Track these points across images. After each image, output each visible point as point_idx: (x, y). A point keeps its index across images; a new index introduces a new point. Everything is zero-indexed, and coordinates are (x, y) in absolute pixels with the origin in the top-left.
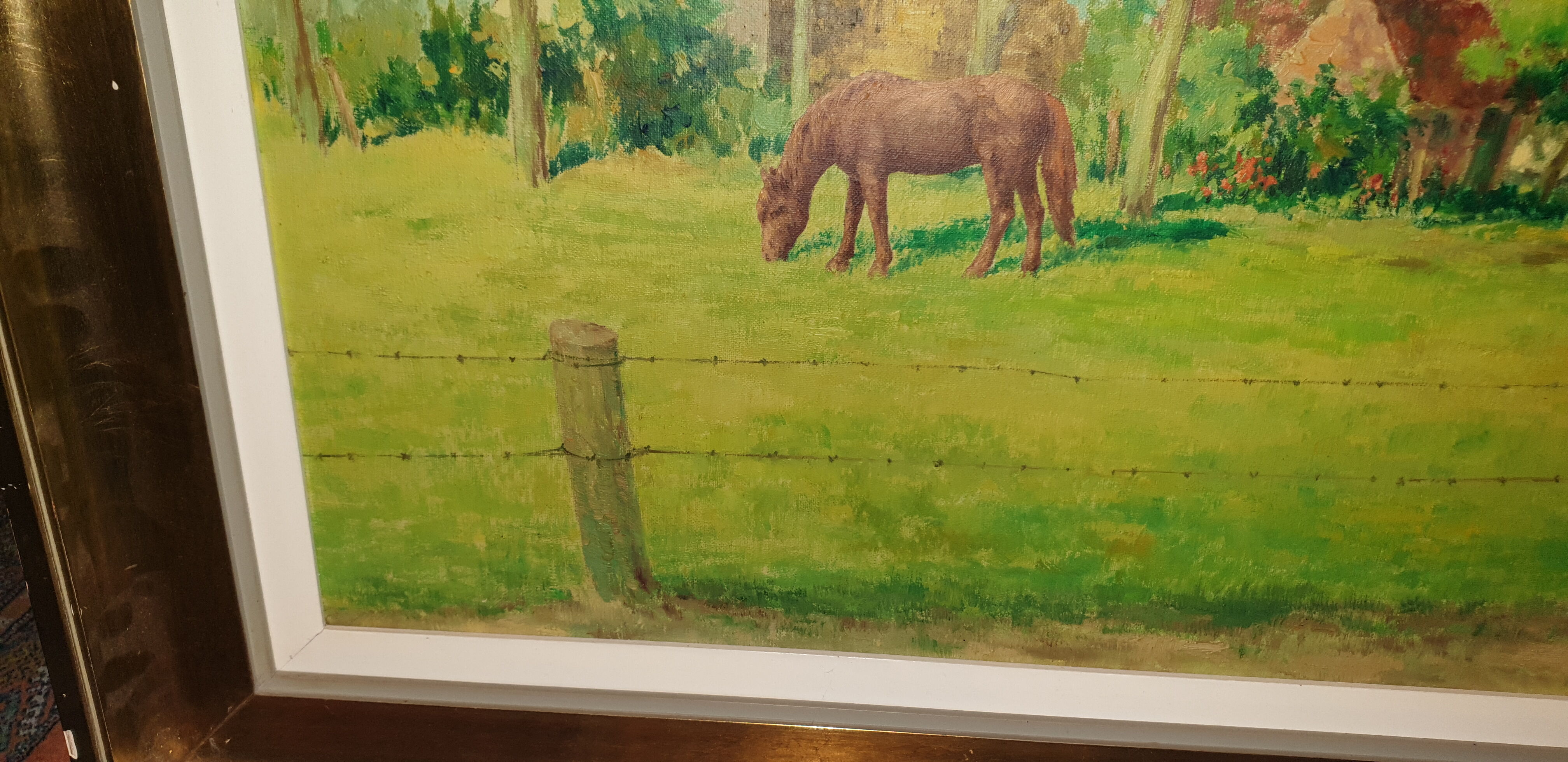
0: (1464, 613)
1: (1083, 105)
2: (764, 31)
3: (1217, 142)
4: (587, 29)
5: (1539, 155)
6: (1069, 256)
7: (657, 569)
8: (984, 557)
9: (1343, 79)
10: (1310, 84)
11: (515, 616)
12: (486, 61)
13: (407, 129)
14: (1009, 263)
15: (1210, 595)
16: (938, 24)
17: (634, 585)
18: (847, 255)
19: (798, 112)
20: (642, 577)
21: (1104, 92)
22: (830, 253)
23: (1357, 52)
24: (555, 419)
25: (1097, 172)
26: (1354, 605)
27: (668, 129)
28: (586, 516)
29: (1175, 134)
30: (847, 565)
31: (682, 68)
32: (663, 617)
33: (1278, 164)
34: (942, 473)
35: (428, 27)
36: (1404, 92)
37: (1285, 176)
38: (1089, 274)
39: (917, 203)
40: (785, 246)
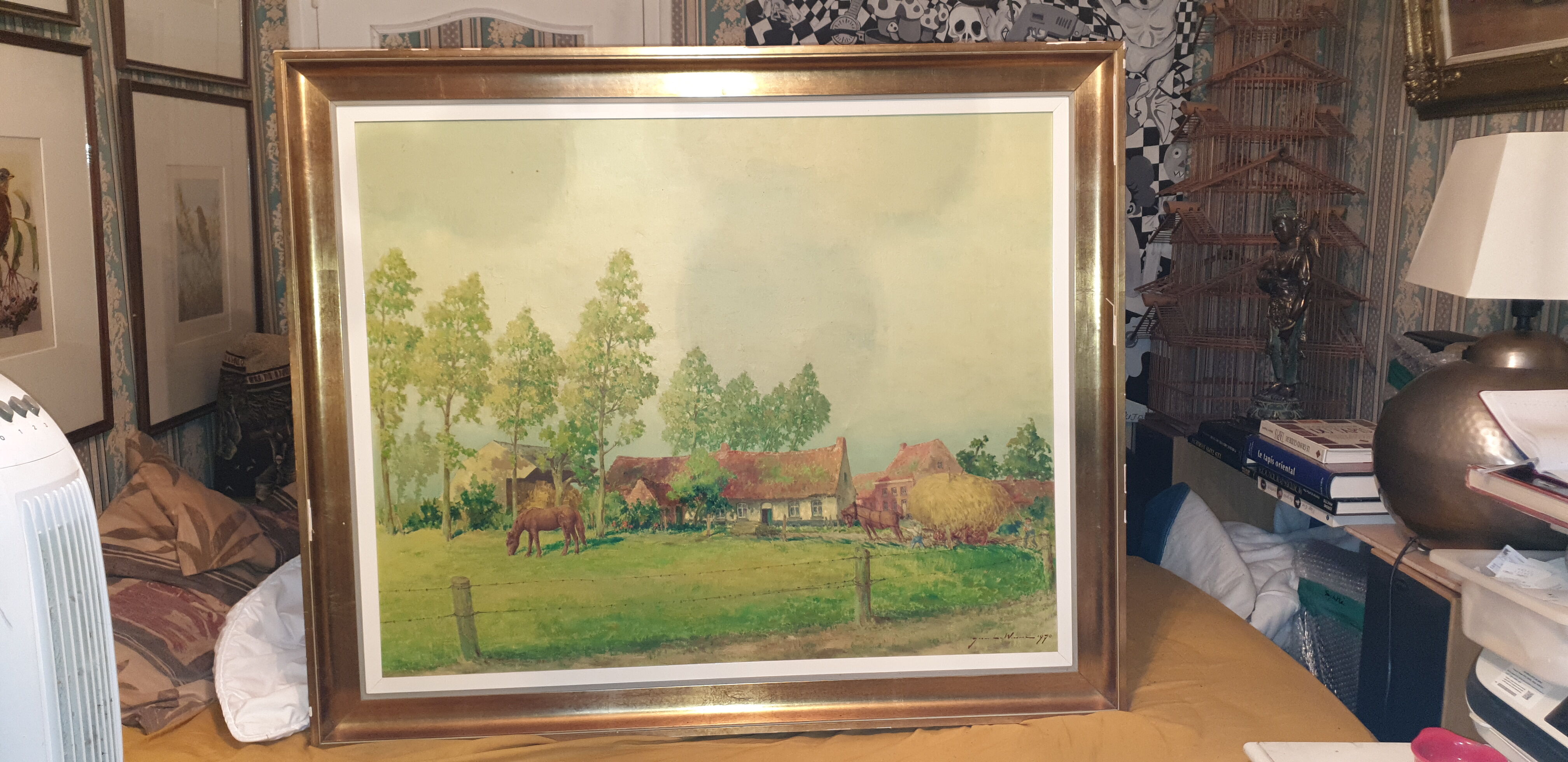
0: (707, 638)
2: (505, 499)
3: (617, 518)
4: (462, 502)
5: (691, 516)
6: (586, 548)
7: (482, 649)
8: (575, 635)
9: (642, 502)
10: (635, 504)
11: (440, 668)
12: (437, 512)
13: (416, 529)
14: (571, 551)
15: (638, 641)
16: (547, 495)
17: (475, 655)
18: (530, 553)
19: (515, 518)
20: (478, 653)
21: (588, 508)
22: (525, 552)
23: (644, 495)
24: (452, 605)
25: (590, 527)
26: (677, 639)
27: (482, 525)
28: (461, 634)
29: (607, 517)
30: (536, 642)
31: (486, 510)
32: (485, 665)
33: (632, 523)
34: (561, 611)
35: (422, 505)
36: (657, 504)
37: (635, 525)
38: (591, 553)
39: (547, 538)
40: (514, 552)
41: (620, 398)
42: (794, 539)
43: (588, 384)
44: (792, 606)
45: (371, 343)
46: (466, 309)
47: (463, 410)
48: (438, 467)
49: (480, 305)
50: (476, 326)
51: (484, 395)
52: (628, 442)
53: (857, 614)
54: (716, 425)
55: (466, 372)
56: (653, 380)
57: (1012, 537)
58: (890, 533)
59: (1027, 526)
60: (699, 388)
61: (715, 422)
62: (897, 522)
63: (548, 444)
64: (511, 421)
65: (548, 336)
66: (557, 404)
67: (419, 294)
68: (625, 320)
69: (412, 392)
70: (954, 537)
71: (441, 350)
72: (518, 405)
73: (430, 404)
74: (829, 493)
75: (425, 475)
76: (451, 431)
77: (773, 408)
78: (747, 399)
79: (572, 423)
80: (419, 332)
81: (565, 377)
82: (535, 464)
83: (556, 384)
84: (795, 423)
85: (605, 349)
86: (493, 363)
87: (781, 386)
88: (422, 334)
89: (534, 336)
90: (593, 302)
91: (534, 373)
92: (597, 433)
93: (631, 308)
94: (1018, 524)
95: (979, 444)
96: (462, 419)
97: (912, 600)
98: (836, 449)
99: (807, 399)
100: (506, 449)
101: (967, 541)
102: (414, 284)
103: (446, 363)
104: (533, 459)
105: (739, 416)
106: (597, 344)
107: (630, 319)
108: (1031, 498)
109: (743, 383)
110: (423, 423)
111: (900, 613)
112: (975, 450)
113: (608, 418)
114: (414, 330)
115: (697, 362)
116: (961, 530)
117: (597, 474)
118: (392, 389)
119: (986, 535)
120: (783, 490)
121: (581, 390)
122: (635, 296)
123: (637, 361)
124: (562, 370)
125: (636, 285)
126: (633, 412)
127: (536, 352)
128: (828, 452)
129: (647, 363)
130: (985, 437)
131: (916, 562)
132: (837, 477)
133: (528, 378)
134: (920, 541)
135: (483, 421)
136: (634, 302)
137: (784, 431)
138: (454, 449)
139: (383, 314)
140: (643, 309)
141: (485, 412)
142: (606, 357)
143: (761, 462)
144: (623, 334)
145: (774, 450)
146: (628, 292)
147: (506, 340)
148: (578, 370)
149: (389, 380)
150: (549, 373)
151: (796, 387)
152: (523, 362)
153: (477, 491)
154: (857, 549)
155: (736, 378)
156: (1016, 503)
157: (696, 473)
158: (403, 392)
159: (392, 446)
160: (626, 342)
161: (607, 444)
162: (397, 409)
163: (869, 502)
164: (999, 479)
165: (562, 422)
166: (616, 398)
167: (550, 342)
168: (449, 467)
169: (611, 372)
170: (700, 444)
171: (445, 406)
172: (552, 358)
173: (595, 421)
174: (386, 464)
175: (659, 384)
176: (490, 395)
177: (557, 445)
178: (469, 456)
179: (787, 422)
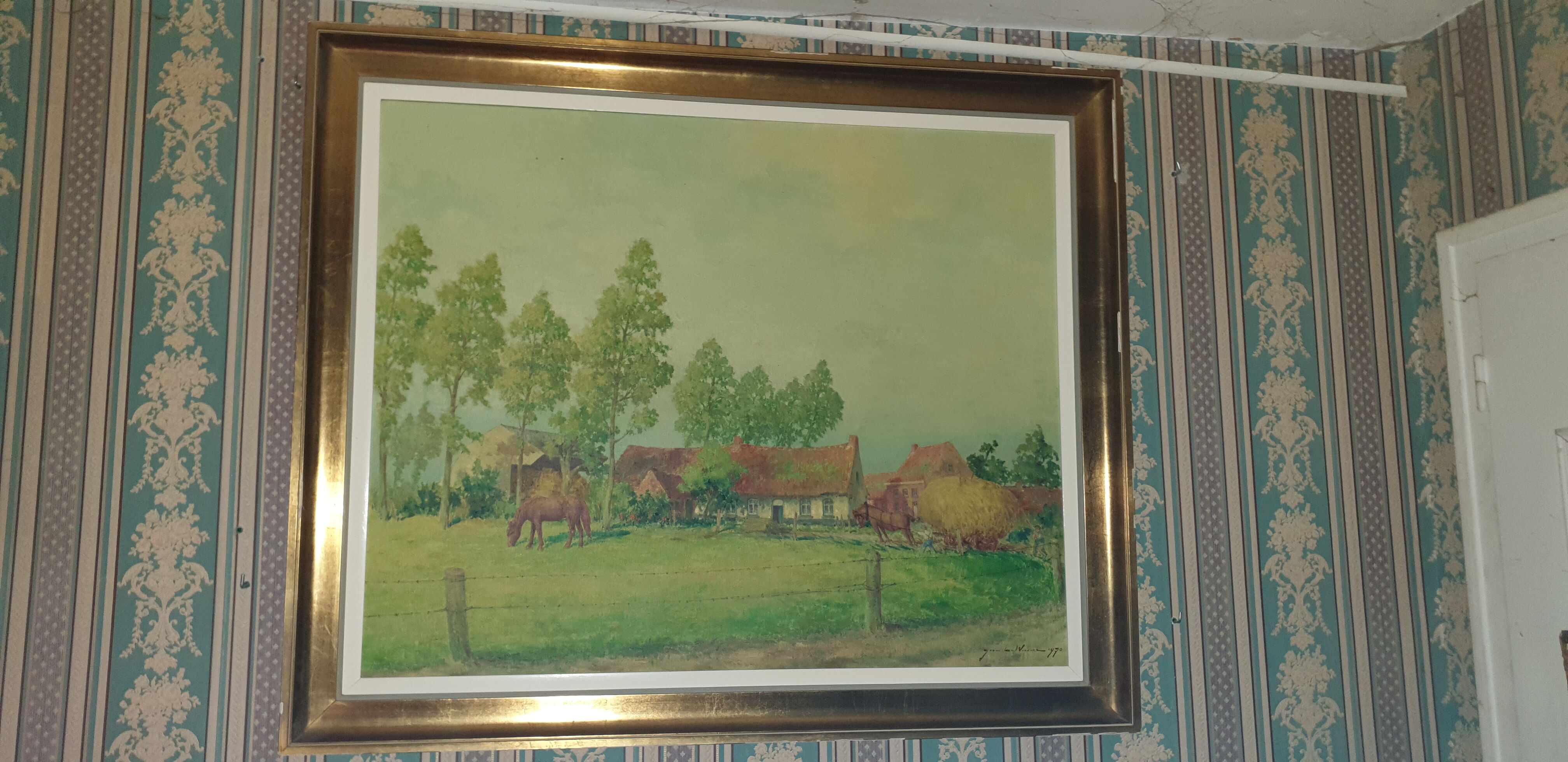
0: (712, 643)
1: (590, 502)
2: (509, 487)
3: (625, 510)
4: (463, 488)
5: (701, 510)
6: (591, 541)
7: (472, 649)
8: (574, 636)
9: (652, 493)
10: (644, 496)
11: (426, 669)
12: (435, 497)
13: (411, 515)
15: (641, 644)
16: (553, 484)
17: (465, 655)
18: (531, 544)
20: (468, 652)
21: (595, 499)
22: (526, 544)
23: (654, 487)
24: (444, 599)
26: (681, 643)
27: (483, 513)
28: (451, 632)
29: (614, 509)
30: (532, 643)
31: (487, 497)
32: (474, 666)
33: (640, 515)
34: (560, 609)
35: (420, 489)
36: (667, 496)
37: (642, 518)
38: (597, 547)
39: (549, 529)
40: (514, 543)
41: (634, 386)
42: (805, 538)
43: (601, 370)
44: (801, 610)
45: (379, 318)
46: (481, 290)
47: (471, 393)
48: (440, 450)
49: (496, 286)
50: (490, 307)
51: (494, 377)
52: (640, 431)
53: (866, 620)
54: (729, 418)
55: (477, 353)
56: (668, 369)
57: (1022, 544)
58: (900, 535)
59: (1036, 535)
60: (714, 379)
61: (728, 414)
62: (908, 525)
63: (557, 430)
64: (520, 405)
65: (564, 321)
66: (570, 390)
67: (433, 272)
68: (642, 308)
69: (418, 371)
70: (965, 542)
71: (451, 329)
72: (529, 389)
73: (437, 383)
74: (841, 492)
75: (425, 458)
76: (456, 413)
77: (787, 403)
78: (761, 393)
79: (583, 409)
80: (432, 310)
81: (580, 363)
82: (543, 451)
83: (569, 369)
84: (808, 419)
85: (621, 336)
86: (506, 345)
87: (795, 381)
88: (433, 311)
89: (549, 320)
90: (611, 289)
91: (547, 357)
92: (608, 421)
93: (648, 297)
94: (1028, 531)
95: (988, 448)
96: (470, 401)
97: (922, 607)
98: (848, 447)
99: (820, 396)
100: (513, 433)
101: (978, 547)
102: (429, 261)
103: (457, 342)
104: (541, 445)
105: (753, 410)
106: (613, 331)
107: (647, 308)
108: (1041, 505)
109: (758, 376)
110: (428, 403)
111: (911, 621)
112: (984, 454)
113: (620, 405)
114: (426, 308)
115: (713, 354)
116: (971, 536)
118: (397, 367)
119: (996, 542)
120: (795, 487)
121: (594, 377)
122: (653, 286)
123: (653, 350)
124: (576, 356)
125: (655, 275)
126: (646, 401)
128: (840, 449)
129: (663, 352)
130: (995, 441)
131: (926, 568)
132: (849, 475)
133: (540, 362)
134: (931, 545)
135: (492, 404)
136: (652, 292)
137: (796, 427)
138: (459, 431)
139: (394, 289)
140: (661, 298)
141: (494, 396)
142: (622, 344)
143: (773, 457)
144: (640, 322)
145: (787, 445)
146: (647, 282)
147: (520, 322)
148: (592, 356)
149: (396, 358)
150: (563, 358)
151: (810, 382)
152: (537, 345)
153: (480, 477)
154: (868, 551)
155: (750, 371)
156: (1026, 510)
157: (708, 466)
158: (409, 371)
159: (393, 426)
160: (643, 330)
161: (618, 432)
162: (401, 387)
163: (881, 502)
164: (1008, 484)
165: (573, 408)
166: (630, 386)
167: (565, 326)
168: (452, 450)
169: (626, 360)
170: (713, 436)
171: (452, 387)
172: (566, 343)
173: (607, 408)
174: (384, 445)
175: (674, 374)
176: (500, 378)
177: (567, 432)
178: (474, 439)
179: (800, 418)
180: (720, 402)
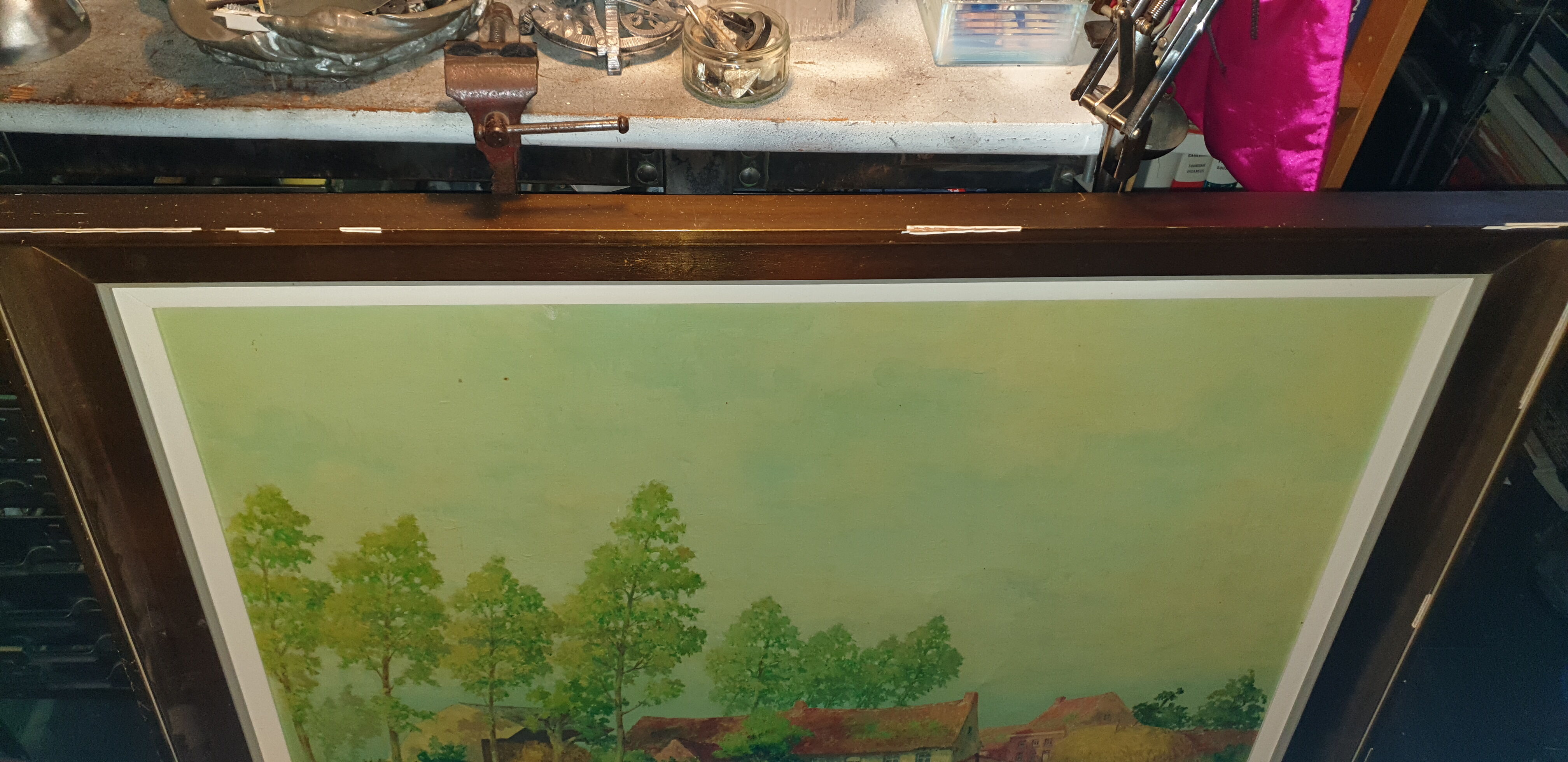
2: (482, 759)
16: (542, 754)
23: (680, 754)
41: (647, 656)
43: (598, 641)
45: (251, 601)
46: (398, 560)
47: (408, 673)
48: (380, 730)
49: (421, 554)
50: (417, 580)
51: (439, 656)
52: (658, 702)
54: (789, 682)
55: (407, 632)
56: (698, 634)
60: (768, 642)
61: (788, 679)
63: (540, 704)
64: (482, 682)
65: (534, 589)
66: (552, 664)
67: (318, 544)
68: (656, 568)
69: (328, 657)
71: (365, 609)
72: (493, 666)
73: (358, 667)
74: (943, 746)
75: (362, 738)
76: (393, 694)
77: (877, 663)
78: (839, 654)
79: (575, 684)
80: (327, 588)
81: (563, 634)
82: (522, 725)
83: (549, 642)
84: (906, 677)
85: (624, 601)
86: (449, 621)
87: (893, 639)
88: (331, 589)
89: (511, 590)
90: (605, 548)
91: (513, 631)
92: (612, 693)
93: (665, 553)
95: (1168, 696)
96: (409, 681)
98: (962, 704)
99: (929, 652)
100: (478, 711)
102: (307, 530)
103: (375, 622)
104: (519, 719)
105: (826, 672)
106: (612, 596)
107: (665, 566)
108: (1223, 746)
109: (836, 636)
110: (349, 686)
112: (1161, 702)
113: (629, 677)
114: (318, 586)
115: (767, 613)
117: (614, 733)
118: (295, 652)
120: (878, 744)
121: (587, 648)
122: (673, 540)
123: (675, 614)
124: (558, 627)
125: (676, 527)
126: (666, 670)
127: (516, 607)
128: (951, 707)
129: (691, 616)
130: (1180, 689)
132: (957, 731)
133: (505, 637)
135: (441, 683)
136: (672, 547)
138: (400, 712)
139: (263, 567)
140: (686, 554)
141: (442, 673)
142: (627, 610)
143: (851, 719)
144: (652, 584)
145: (871, 706)
146: (663, 535)
147: (467, 594)
148: (582, 626)
149: (289, 642)
150: (537, 630)
151: (915, 640)
152: (497, 619)
153: (441, 752)
155: (825, 631)
156: (1200, 750)
157: (756, 732)
158: (312, 655)
159: (307, 710)
160: (658, 593)
161: (627, 704)
163: (998, 754)
164: (1182, 729)
165: (559, 683)
166: (641, 655)
167: (537, 596)
168: (396, 729)
169: (634, 627)
170: (765, 703)
171: (381, 670)
172: (541, 614)
173: (609, 680)
174: (302, 728)
175: (707, 639)
176: (449, 656)
177: (553, 706)
178: (424, 717)
179: (894, 678)
180: (776, 666)
